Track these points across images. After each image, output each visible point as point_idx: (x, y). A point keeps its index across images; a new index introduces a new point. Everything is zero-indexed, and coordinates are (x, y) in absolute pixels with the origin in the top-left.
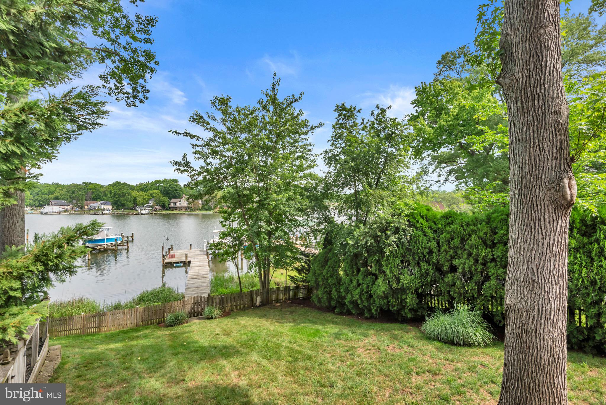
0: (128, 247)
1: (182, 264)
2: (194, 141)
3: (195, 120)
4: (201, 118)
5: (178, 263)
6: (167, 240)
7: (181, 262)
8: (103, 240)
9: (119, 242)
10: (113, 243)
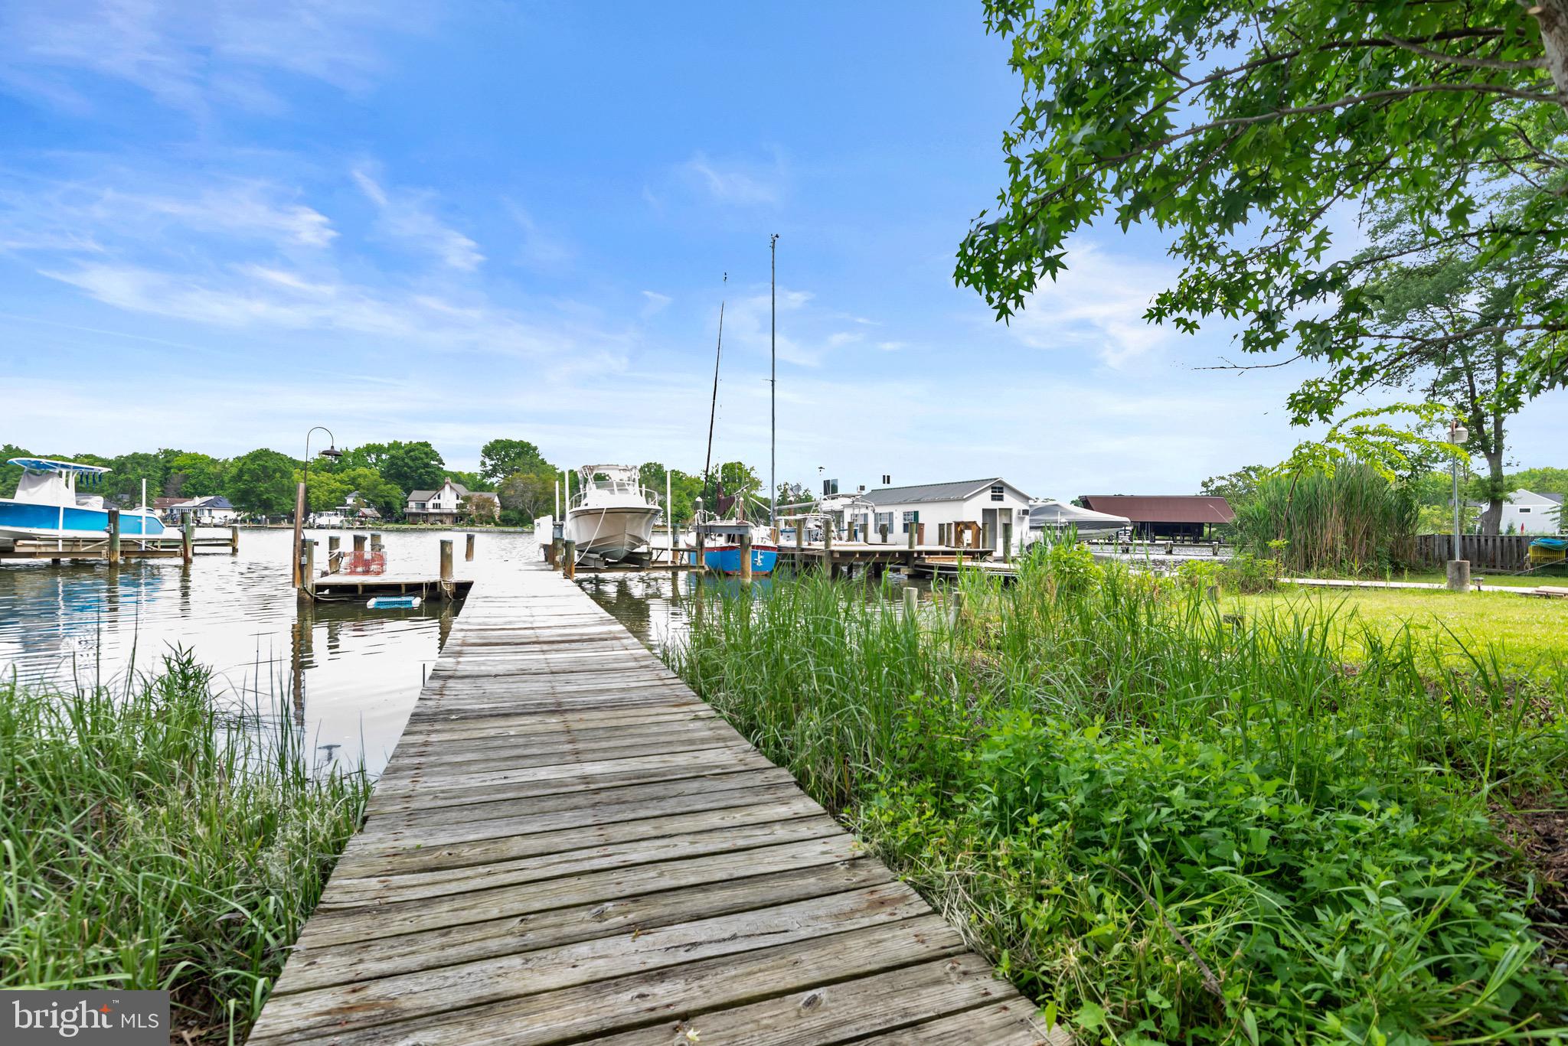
1: (416, 602)
5: (393, 589)
7: (414, 589)
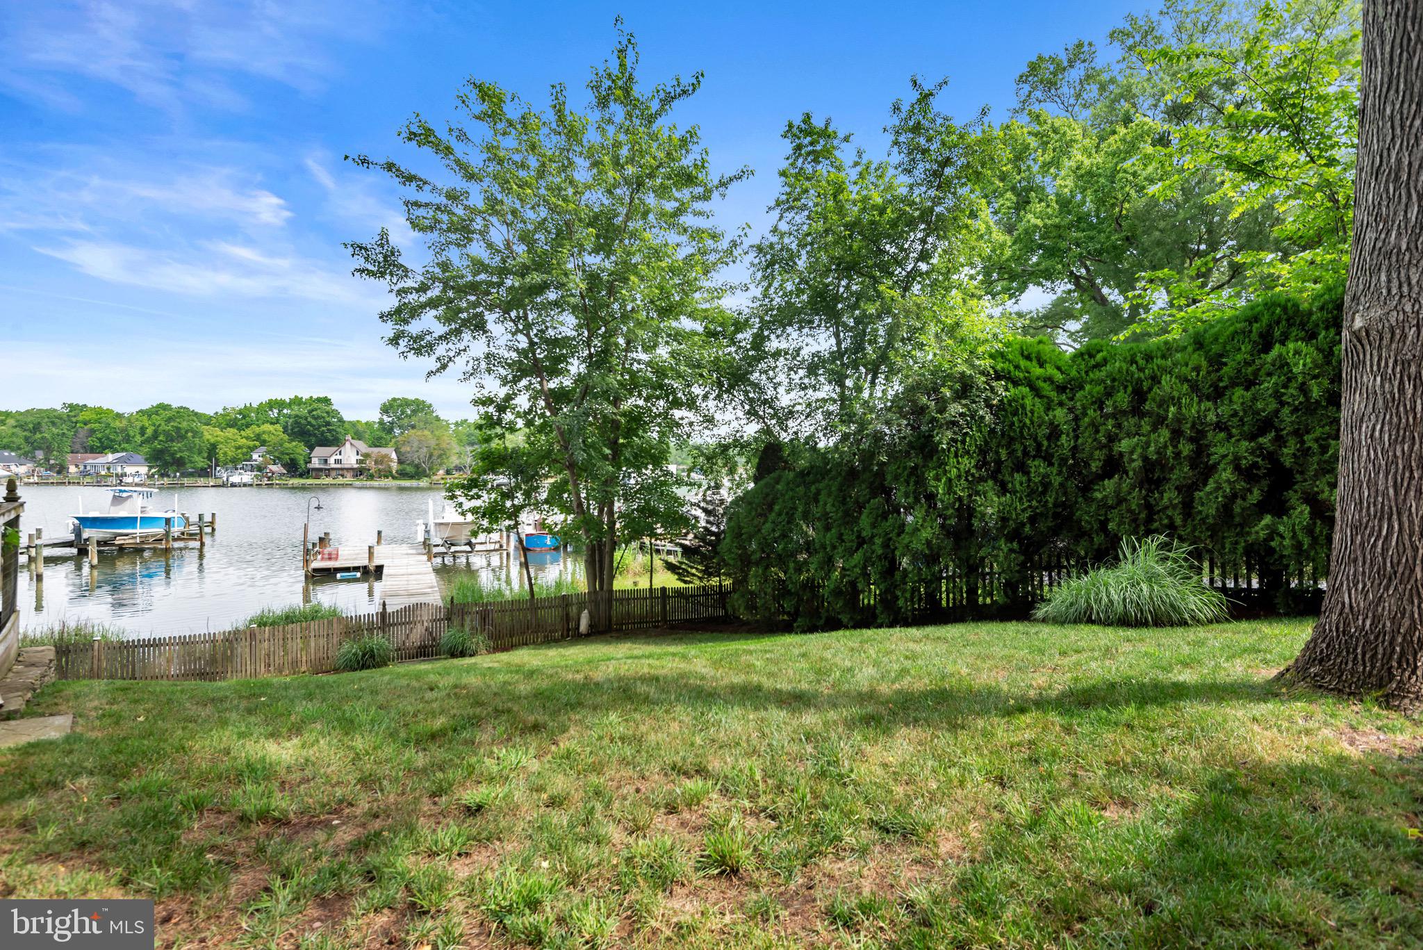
0: (202, 544)
2: (411, 192)
3: (412, 136)
4: (429, 132)
5: (347, 569)
6: (318, 508)
7: (356, 569)
8: (131, 521)
9: (176, 530)
10: (159, 530)
